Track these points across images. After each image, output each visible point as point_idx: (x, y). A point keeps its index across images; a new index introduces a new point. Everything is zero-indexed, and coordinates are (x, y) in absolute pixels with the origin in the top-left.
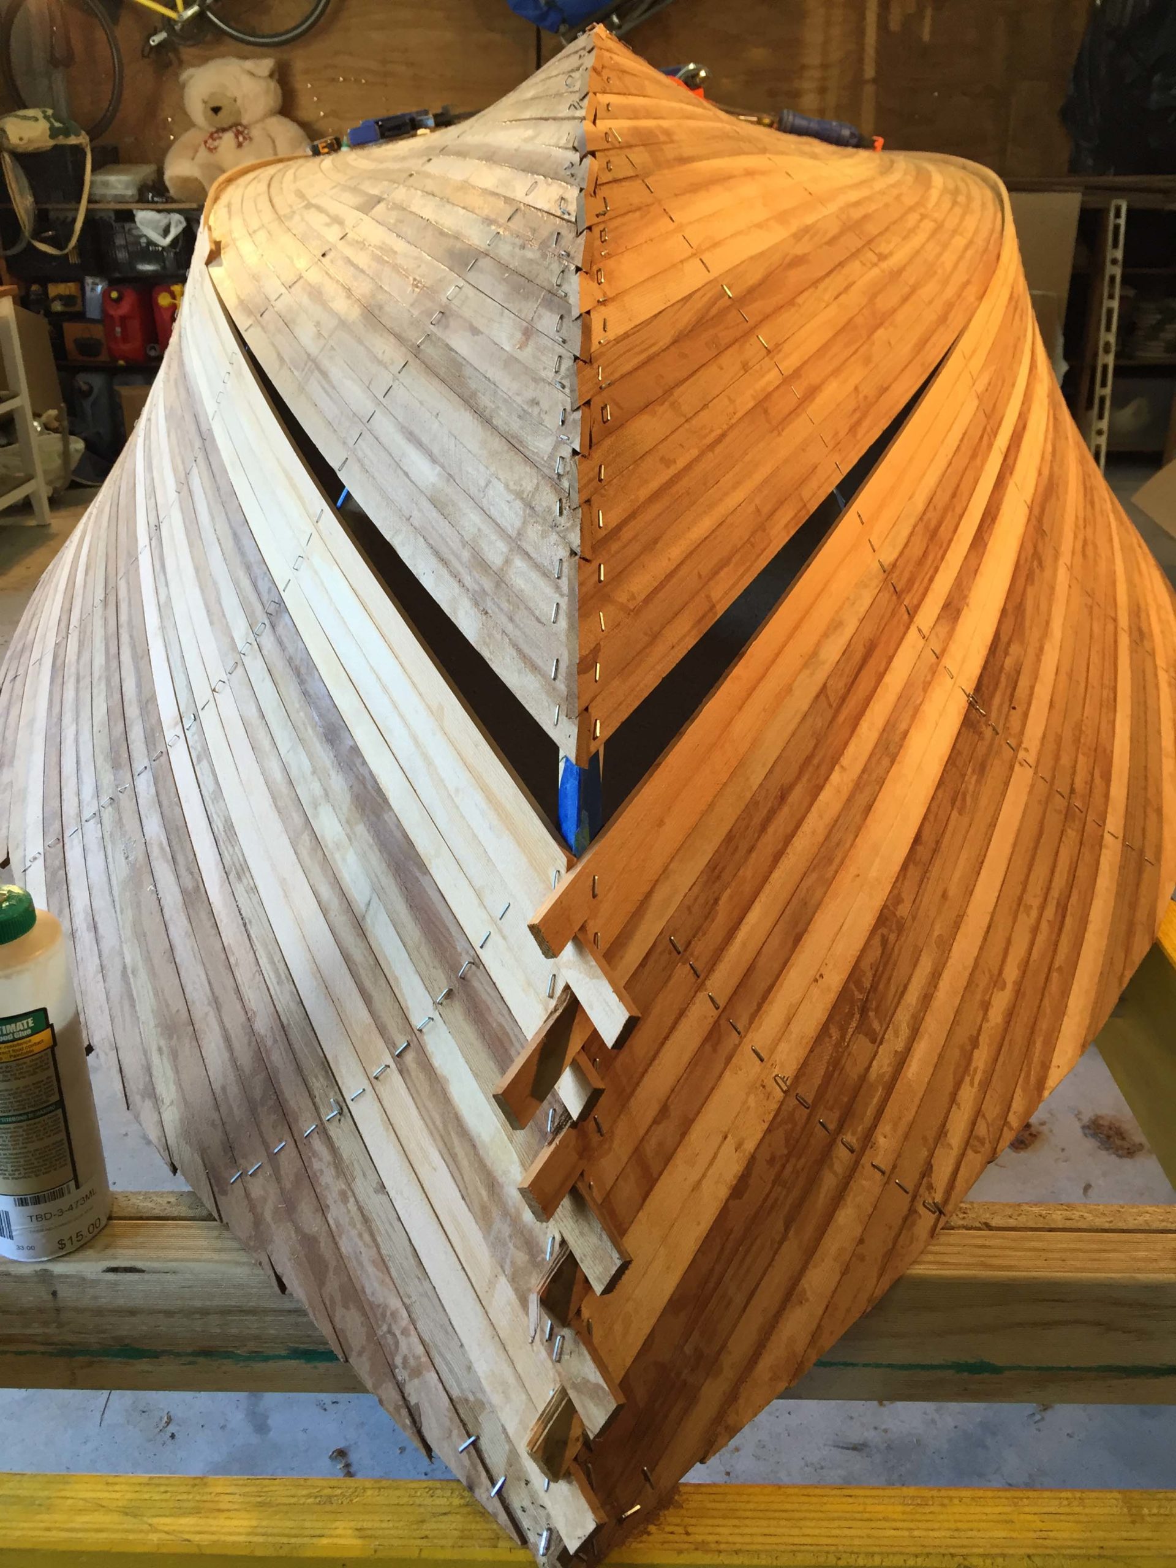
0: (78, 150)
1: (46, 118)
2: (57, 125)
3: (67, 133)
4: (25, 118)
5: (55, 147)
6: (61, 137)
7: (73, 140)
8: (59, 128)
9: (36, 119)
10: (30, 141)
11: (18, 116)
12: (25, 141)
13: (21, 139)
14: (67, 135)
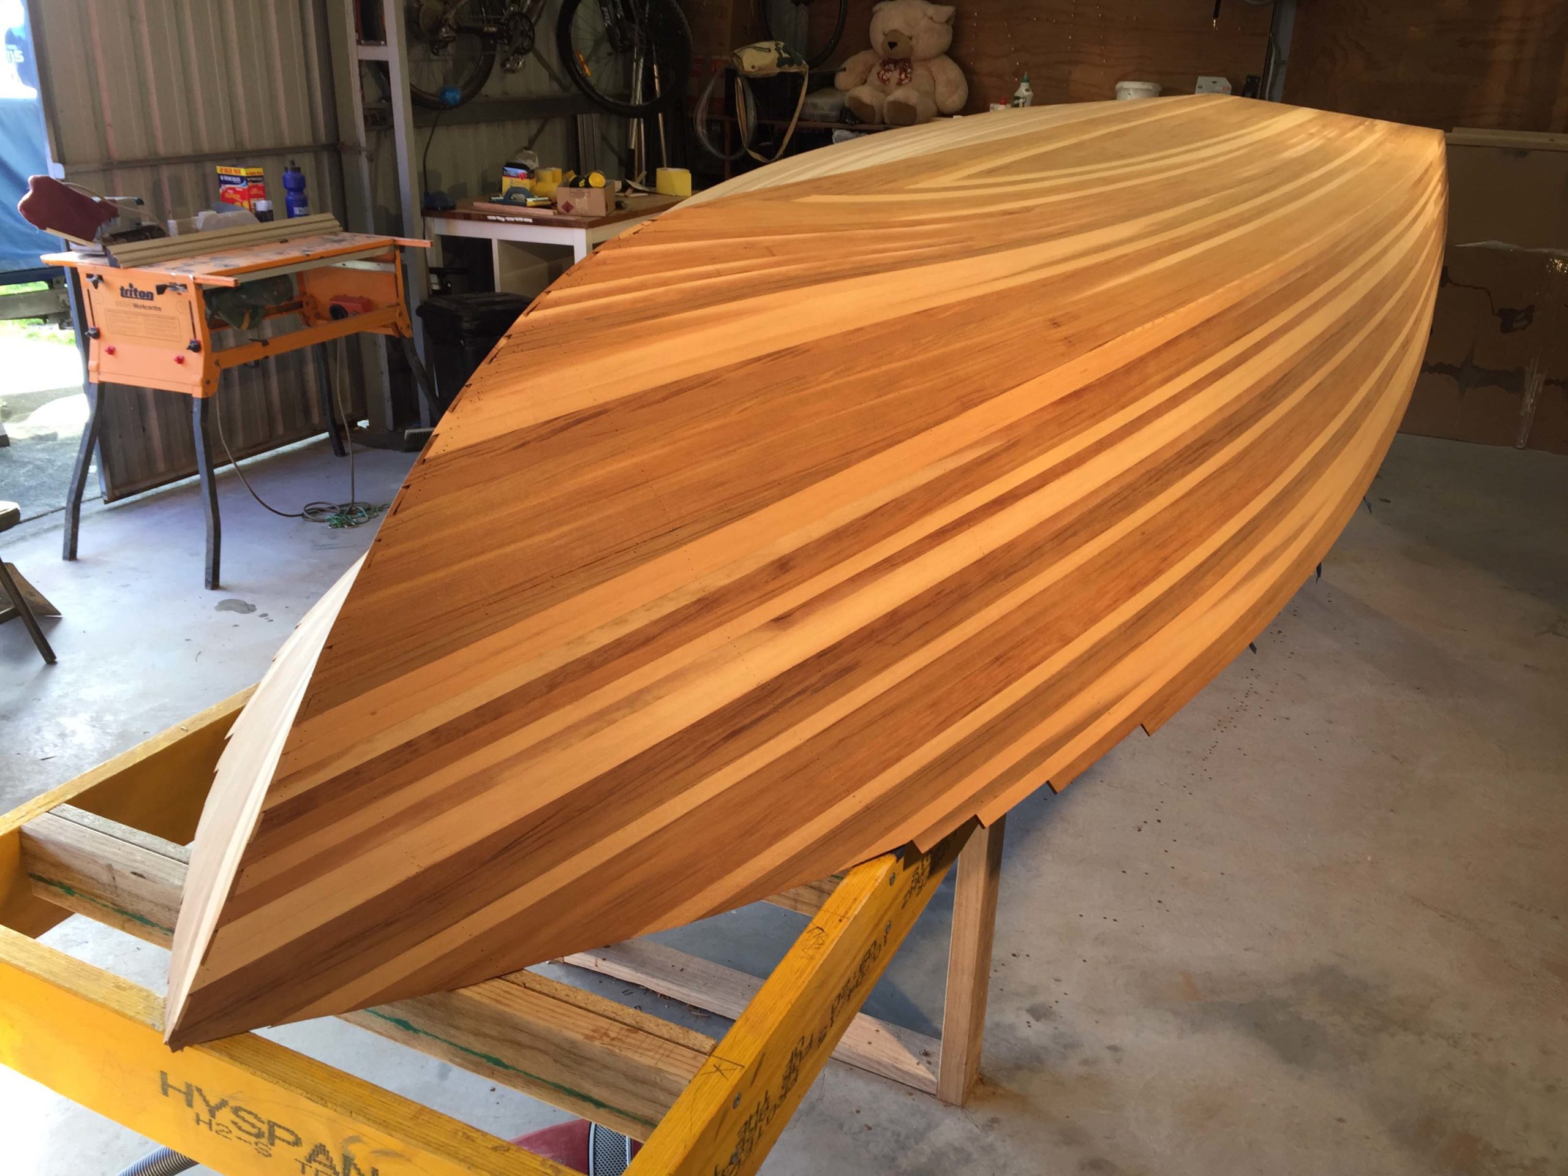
0: (798, 77)
1: (778, 50)
2: (785, 55)
3: (791, 62)
4: (761, 49)
5: (780, 74)
6: (786, 66)
7: (794, 69)
8: (786, 58)
9: (770, 50)
10: (760, 69)
11: (755, 48)
12: (756, 69)
13: (753, 67)
14: (791, 65)
